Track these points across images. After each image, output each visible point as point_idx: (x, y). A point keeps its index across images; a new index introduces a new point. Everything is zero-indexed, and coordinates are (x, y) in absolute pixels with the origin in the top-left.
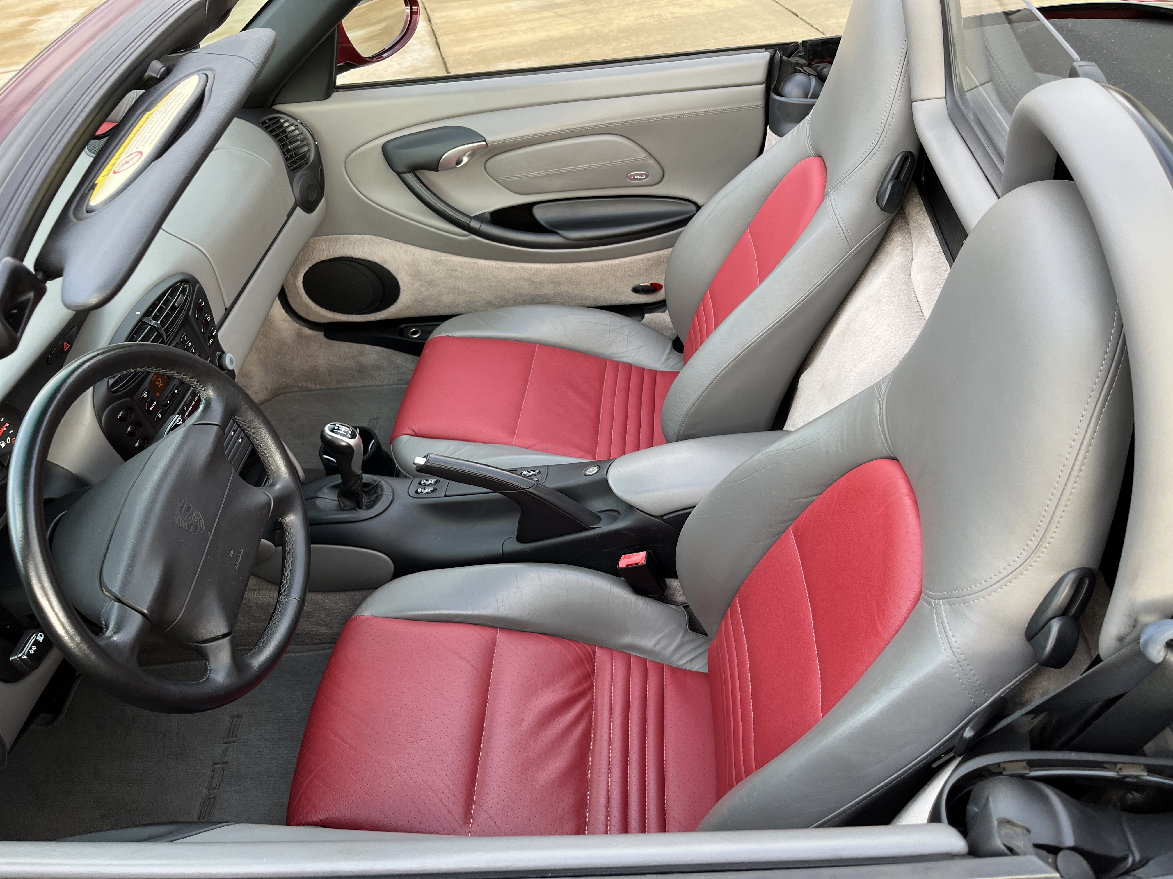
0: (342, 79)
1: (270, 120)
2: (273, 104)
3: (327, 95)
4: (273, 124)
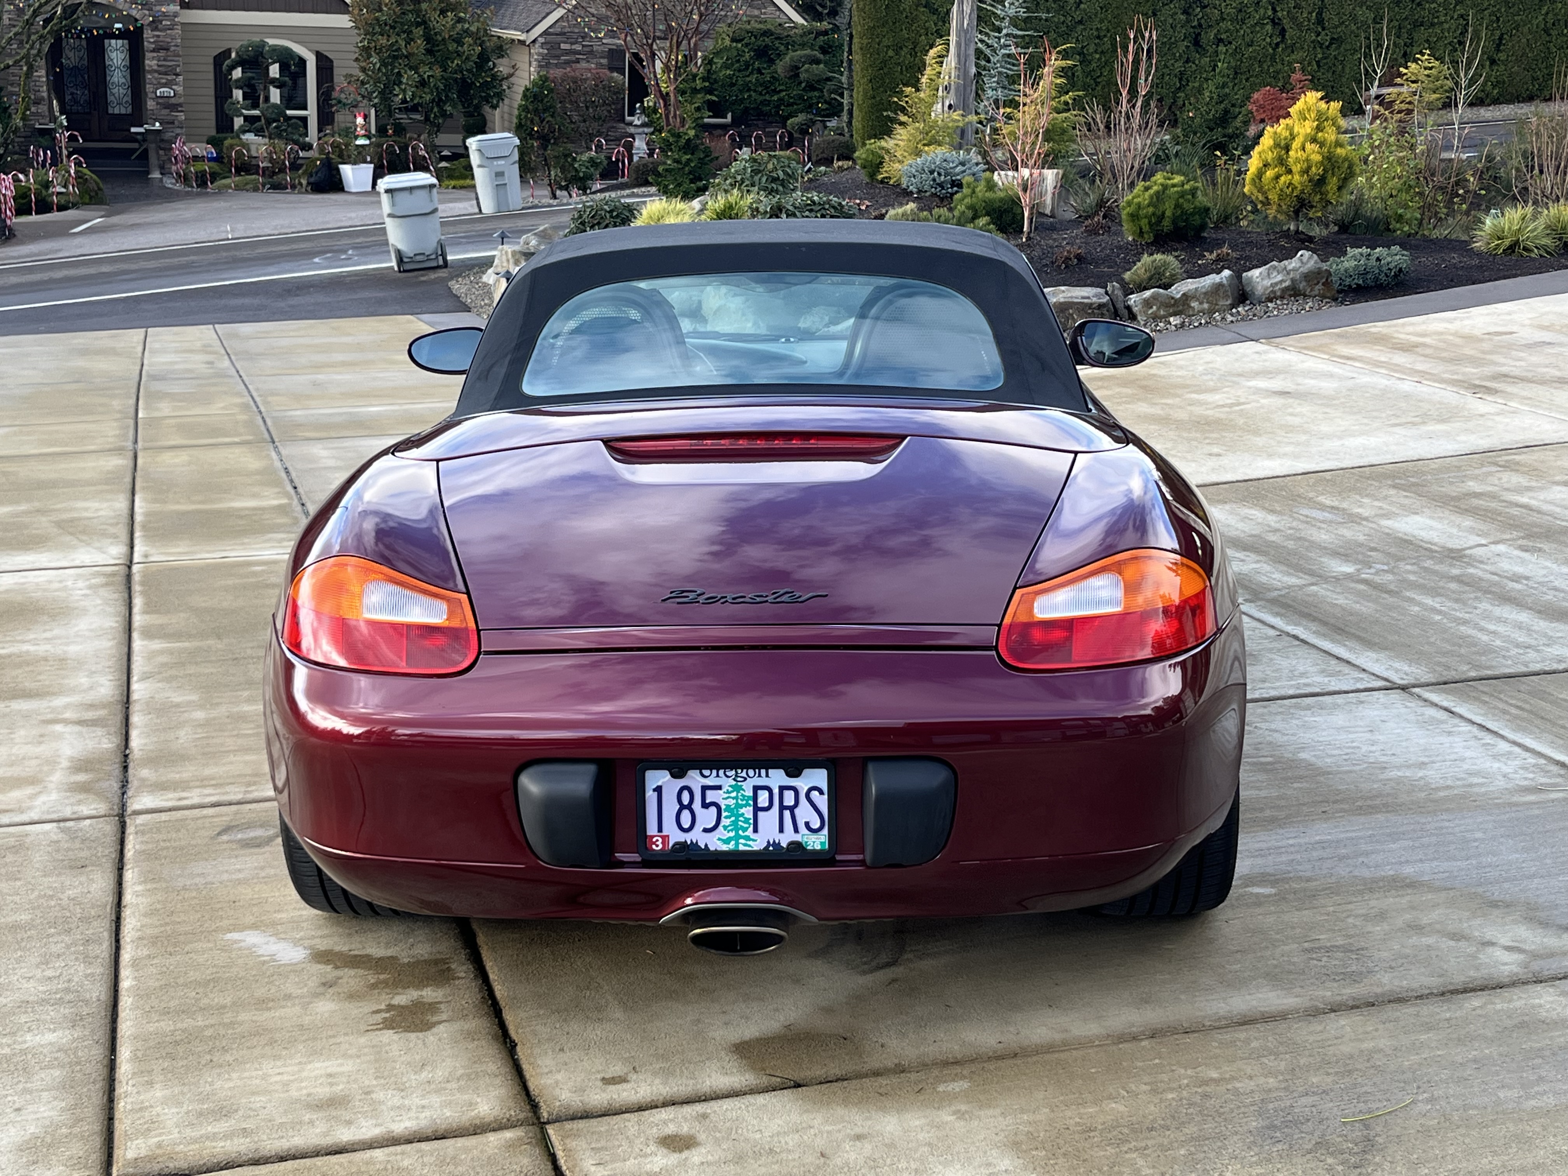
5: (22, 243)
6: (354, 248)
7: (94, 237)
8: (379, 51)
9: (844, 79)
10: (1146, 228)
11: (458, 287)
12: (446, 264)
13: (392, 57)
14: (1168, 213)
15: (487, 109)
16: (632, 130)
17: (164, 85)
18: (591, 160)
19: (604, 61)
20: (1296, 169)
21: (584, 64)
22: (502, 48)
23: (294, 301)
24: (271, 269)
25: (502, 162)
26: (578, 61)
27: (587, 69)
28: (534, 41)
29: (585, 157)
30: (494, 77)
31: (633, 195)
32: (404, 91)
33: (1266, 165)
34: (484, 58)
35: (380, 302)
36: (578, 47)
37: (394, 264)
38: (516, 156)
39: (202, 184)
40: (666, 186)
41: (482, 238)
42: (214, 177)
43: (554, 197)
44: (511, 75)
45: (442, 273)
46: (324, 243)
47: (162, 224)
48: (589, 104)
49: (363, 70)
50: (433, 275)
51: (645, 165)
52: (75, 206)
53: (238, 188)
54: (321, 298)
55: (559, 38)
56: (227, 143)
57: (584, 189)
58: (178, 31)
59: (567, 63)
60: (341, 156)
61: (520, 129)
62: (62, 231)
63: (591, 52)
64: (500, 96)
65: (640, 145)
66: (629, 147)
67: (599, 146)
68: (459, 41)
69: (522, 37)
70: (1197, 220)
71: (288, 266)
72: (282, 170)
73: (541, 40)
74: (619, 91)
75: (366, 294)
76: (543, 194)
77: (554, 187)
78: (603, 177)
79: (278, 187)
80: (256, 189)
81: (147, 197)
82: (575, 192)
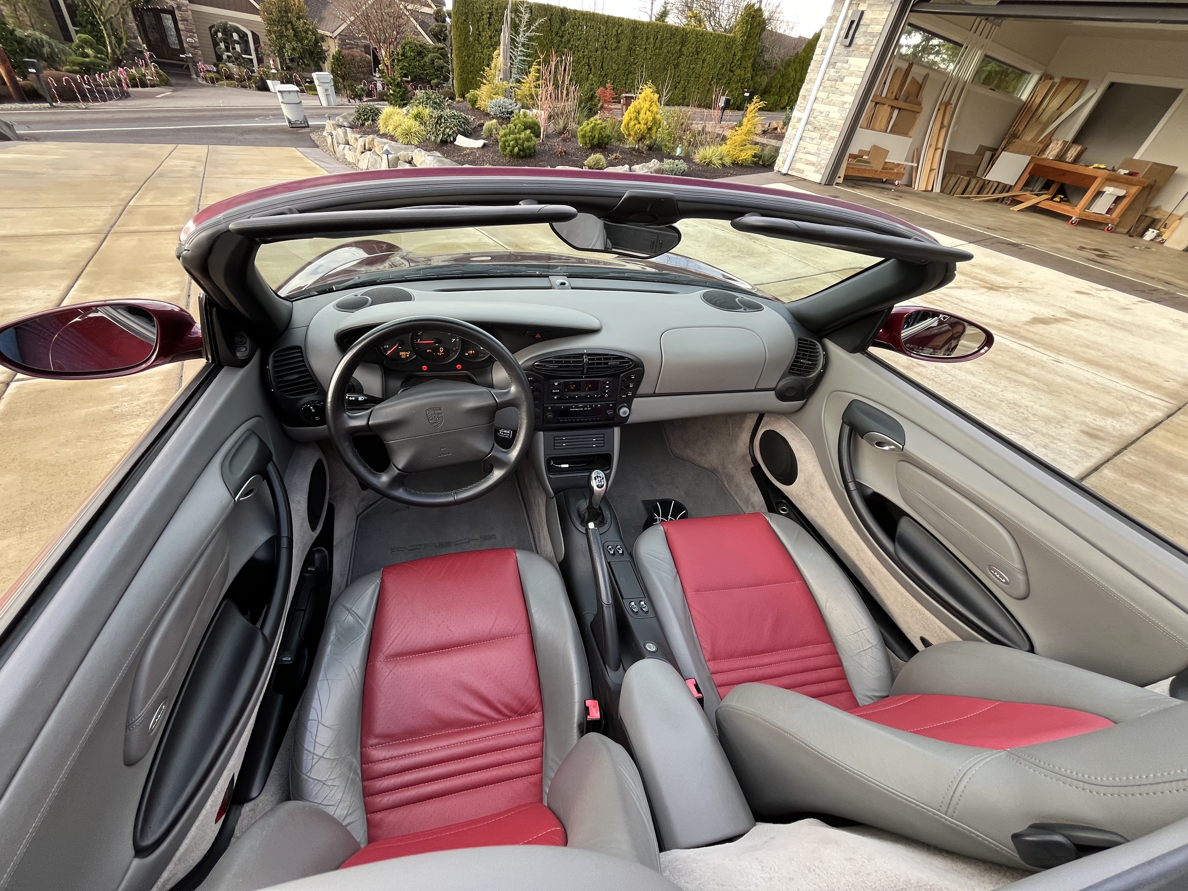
0: (872, 350)
1: (811, 342)
2: (825, 336)
3: (853, 351)
4: (810, 345)
5: (134, 99)
6: (272, 115)
7: (166, 100)
8: (275, 32)
9: (450, 67)
10: (588, 142)
11: (314, 136)
12: (308, 126)
13: (281, 36)
14: (597, 136)
15: (321, 63)
16: (375, 79)
17: (190, 37)
18: (362, 88)
19: (363, 49)
20: (642, 122)
21: (355, 50)
22: (323, 38)
23: (246, 137)
24: (237, 121)
25: (327, 85)
26: (353, 48)
27: (357, 52)
28: (336, 37)
29: (359, 87)
30: (322, 50)
31: (378, 104)
32: (287, 51)
33: (631, 119)
34: (316, 42)
35: (282, 140)
36: (352, 42)
37: (287, 124)
38: (332, 83)
39: (213, 82)
40: (391, 101)
41: (321, 116)
42: (218, 80)
43: (350, 102)
44: (328, 50)
45: (307, 130)
46: (260, 112)
47: (195, 97)
48: (359, 66)
49: (269, 40)
50: (303, 130)
51: (382, 93)
52: (158, 86)
53: (228, 85)
54: (258, 136)
55: (345, 37)
56: (220, 65)
57: (361, 100)
58: (190, 13)
59: (349, 48)
60: (267, 77)
61: (333, 72)
62: (152, 96)
63: (358, 45)
64: (325, 58)
65: (379, 86)
66: (375, 85)
67: (365, 84)
68: (306, 32)
69: (331, 35)
70: (606, 140)
71: (245, 120)
72: (244, 80)
73: (338, 37)
74: (369, 63)
75: (277, 136)
76: (345, 100)
77: (350, 98)
78: (367, 96)
79: (244, 87)
80: (235, 87)
81: (190, 85)
82: (357, 100)
